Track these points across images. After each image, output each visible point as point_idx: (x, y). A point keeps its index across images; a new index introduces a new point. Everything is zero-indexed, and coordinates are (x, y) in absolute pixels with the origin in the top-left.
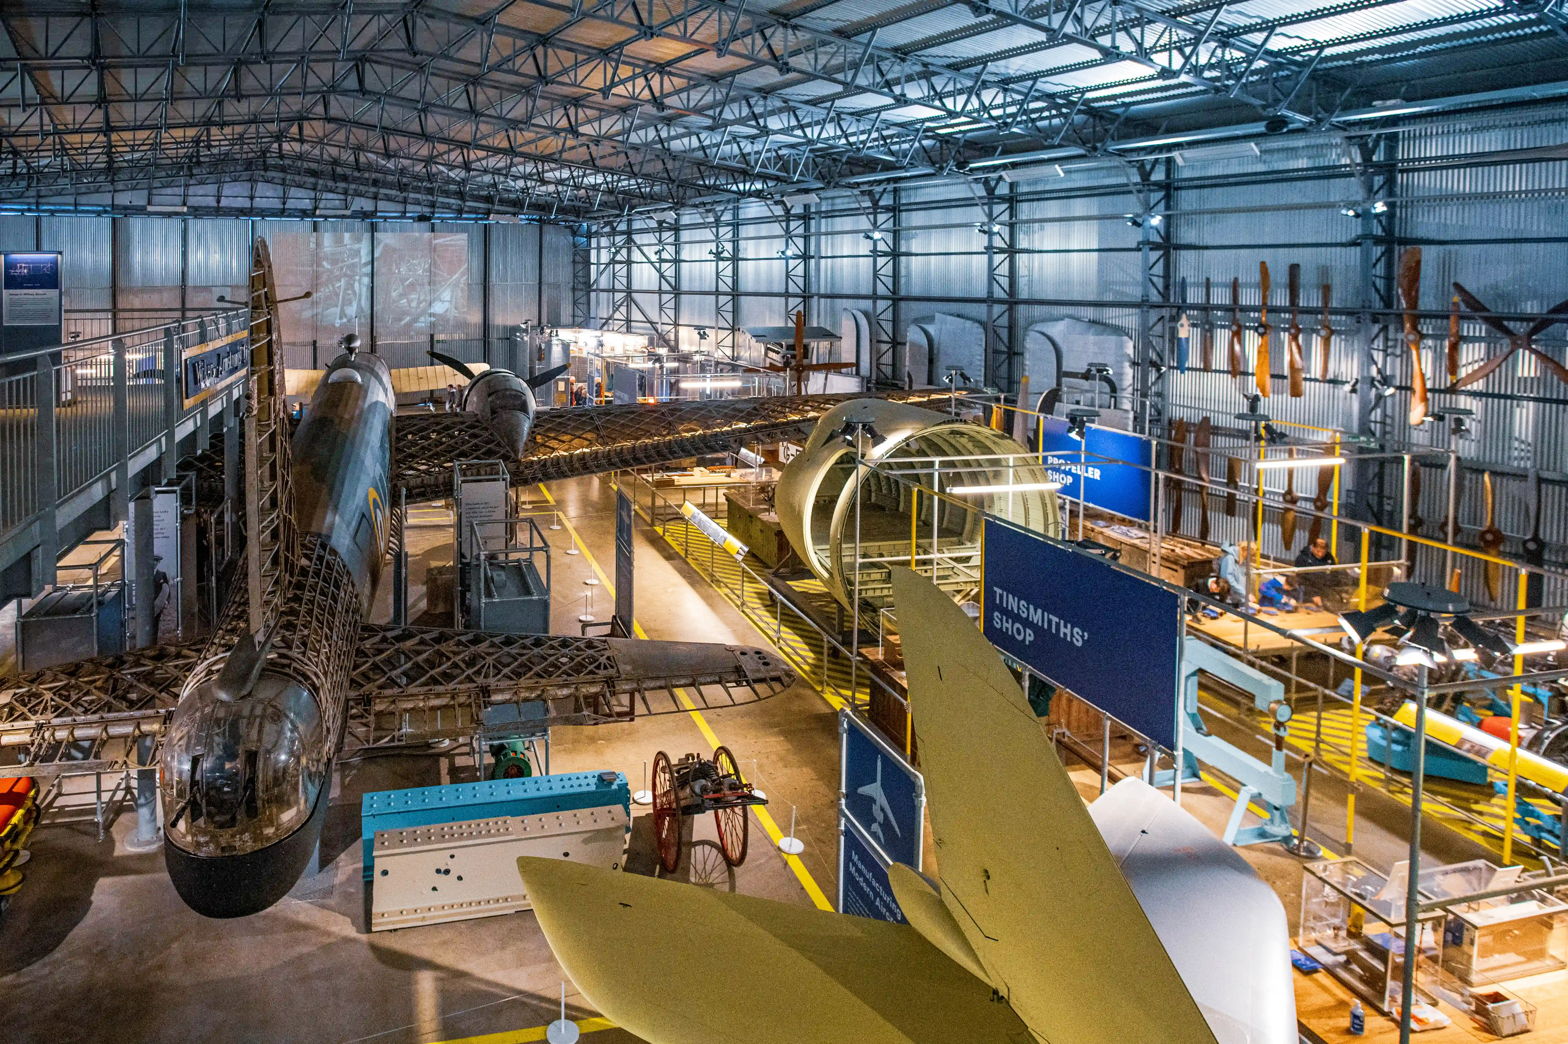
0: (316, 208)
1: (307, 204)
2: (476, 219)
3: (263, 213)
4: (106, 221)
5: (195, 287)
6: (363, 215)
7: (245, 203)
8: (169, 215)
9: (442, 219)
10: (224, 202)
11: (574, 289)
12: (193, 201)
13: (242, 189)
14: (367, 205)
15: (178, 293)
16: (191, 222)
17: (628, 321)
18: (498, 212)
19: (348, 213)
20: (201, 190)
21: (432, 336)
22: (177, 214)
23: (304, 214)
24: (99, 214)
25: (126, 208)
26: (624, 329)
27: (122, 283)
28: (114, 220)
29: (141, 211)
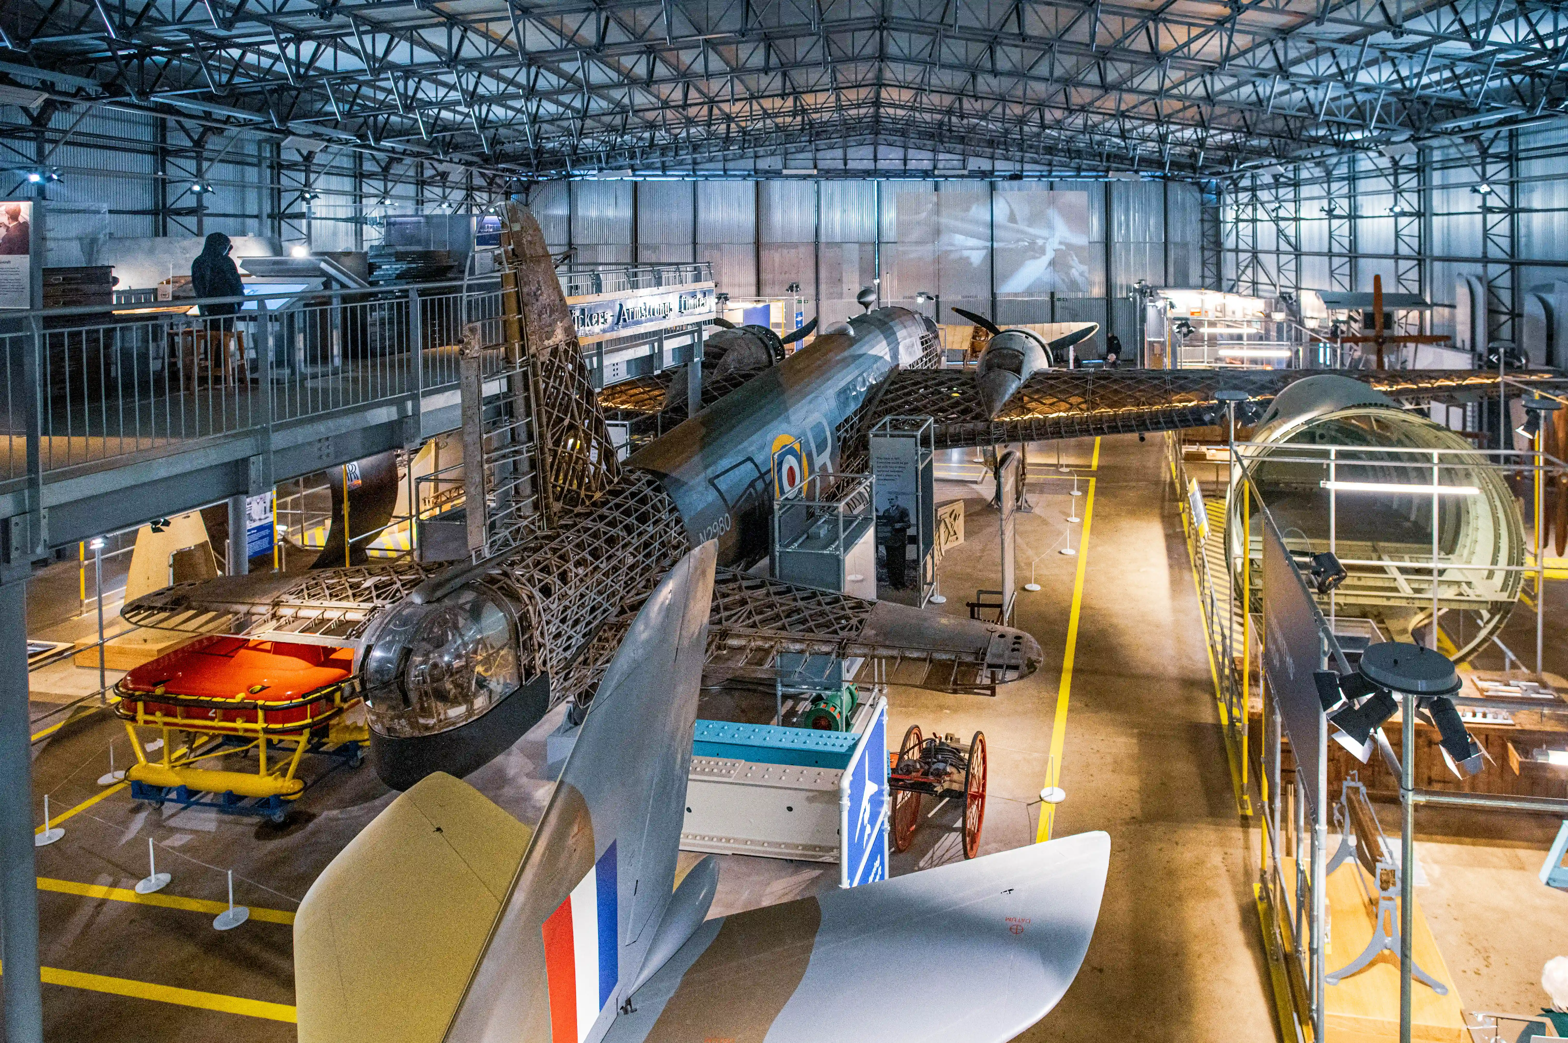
0: (935, 168)
1: (927, 165)
2: (1097, 177)
3: (888, 174)
4: (750, 184)
5: (828, 243)
6: (983, 175)
7: (868, 165)
8: (805, 177)
9: (1061, 177)
10: (851, 165)
11: (1203, 248)
12: (822, 165)
13: (867, 151)
14: (986, 165)
15: (812, 248)
16: (823, 183)
17: (1255, 283)
18: (1118, 170)
19: (966, 172)
20: (829, 154)
21: (1052, 295)
22: (810, 176)
23: (926, 174)
24: (744, 178)
25: (767, 172)
26: (1250, 292)
27: (764, 239)
28: (757, 183)
29: (778, 174)
